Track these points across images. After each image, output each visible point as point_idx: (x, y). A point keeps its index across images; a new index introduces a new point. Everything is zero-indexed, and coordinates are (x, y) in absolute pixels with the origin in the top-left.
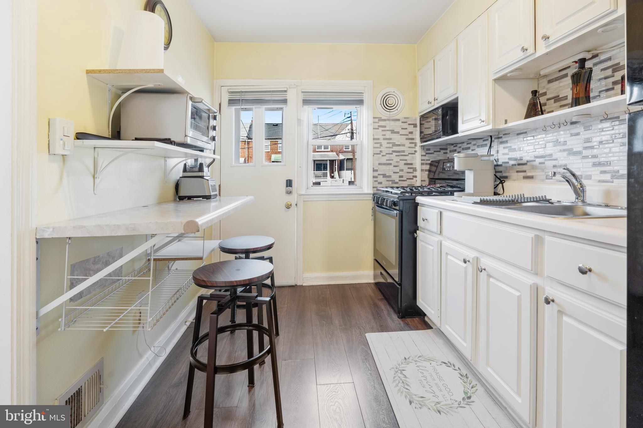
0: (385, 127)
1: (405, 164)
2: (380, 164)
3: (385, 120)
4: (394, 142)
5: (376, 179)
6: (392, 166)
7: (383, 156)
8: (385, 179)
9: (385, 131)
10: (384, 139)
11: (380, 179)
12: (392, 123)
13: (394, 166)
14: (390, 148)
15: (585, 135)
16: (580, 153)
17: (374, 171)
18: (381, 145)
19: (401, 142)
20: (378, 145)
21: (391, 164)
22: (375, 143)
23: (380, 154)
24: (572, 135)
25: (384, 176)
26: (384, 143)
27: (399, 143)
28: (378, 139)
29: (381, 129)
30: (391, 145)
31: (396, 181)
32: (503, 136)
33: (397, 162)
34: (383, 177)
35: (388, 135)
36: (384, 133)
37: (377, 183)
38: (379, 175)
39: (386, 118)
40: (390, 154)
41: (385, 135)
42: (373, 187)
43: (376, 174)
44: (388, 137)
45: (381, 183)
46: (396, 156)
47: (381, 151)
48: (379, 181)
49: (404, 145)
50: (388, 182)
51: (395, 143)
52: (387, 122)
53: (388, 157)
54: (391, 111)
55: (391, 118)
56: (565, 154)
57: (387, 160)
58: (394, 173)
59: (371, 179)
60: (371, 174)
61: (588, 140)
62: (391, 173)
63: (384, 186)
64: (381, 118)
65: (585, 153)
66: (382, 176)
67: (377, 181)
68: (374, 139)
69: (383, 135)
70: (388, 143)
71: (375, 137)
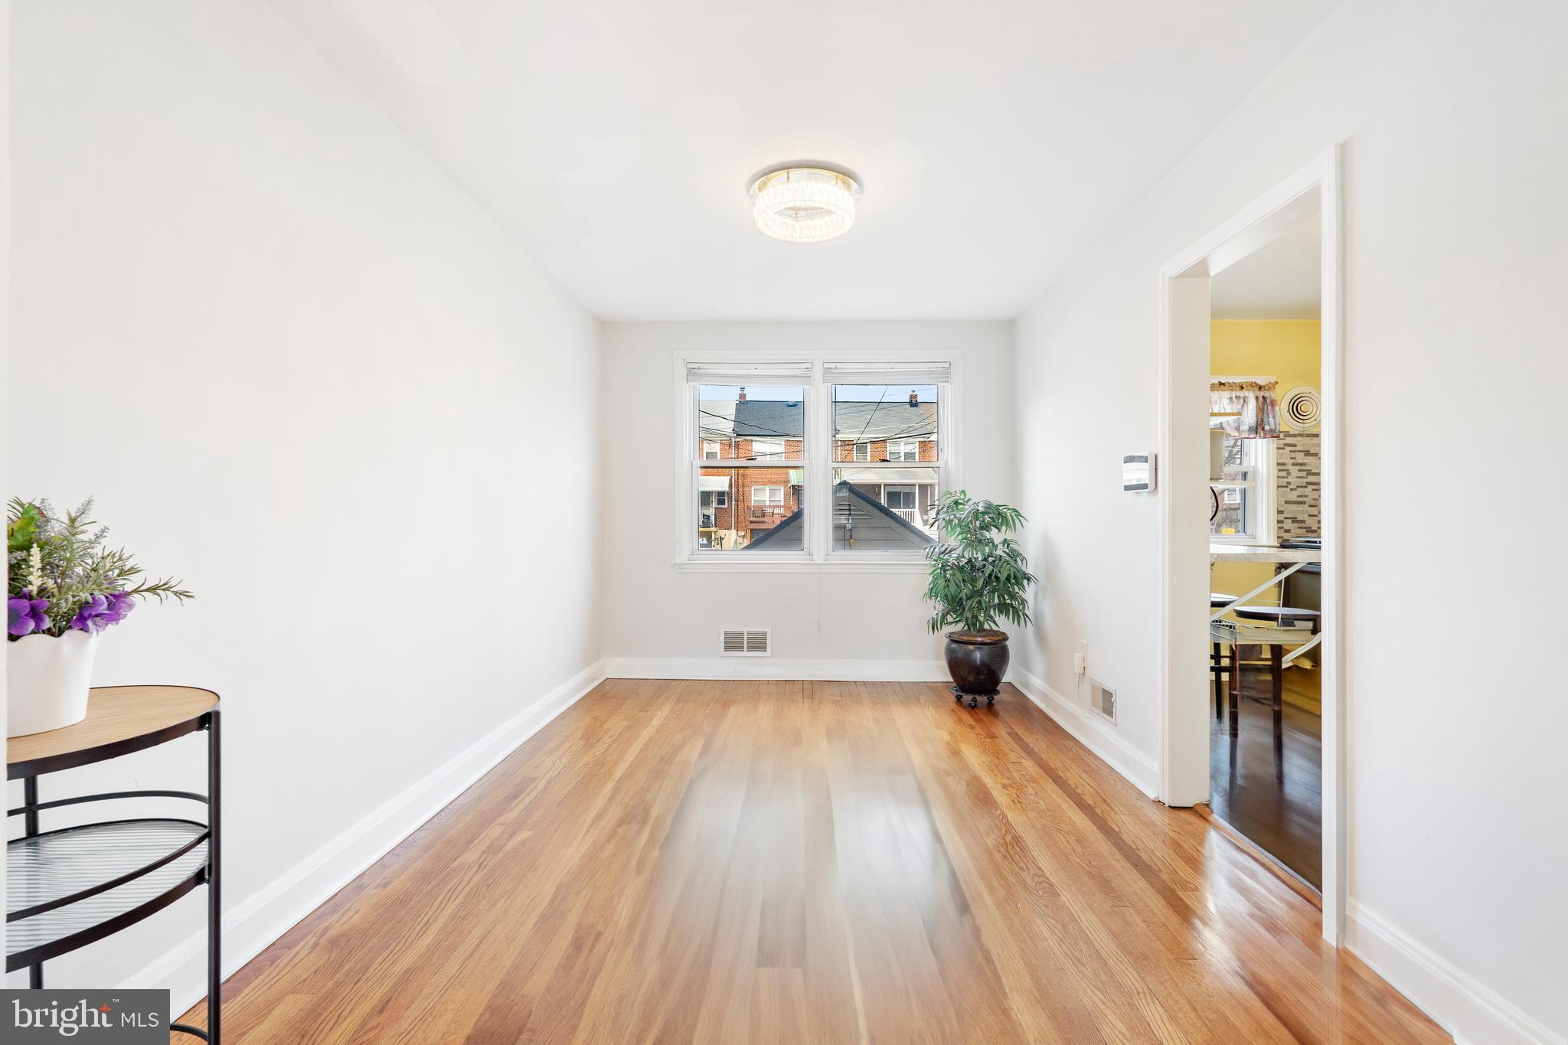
0: (1295, 446)
2: (1287, 502)
3: (1295, 436)
4: (1309, 468)
5: (1280, 525)
6: (1307, 505)
7: (1291, 490)
8: (1295, 525)
9: (1295, 451)
10: (1293, 464)
11: (1288, 524)
12: (1307, 440)
13: (1310, 506)
14: (1302, 477)
17: (1280, 512)
18: (1289, 474)
20: (1284, 474)
21: (1305, 503)
22: (1279, 470)
23: (1287, 487)
25: (1294, 520)
26: (1294, 470)
28: (1284, 464)
29: (1288, 449)
30: (1304, 474)
31: (1313, 528)
33: (1314, 499)
34: (1293, 522)
35: (1300, 458)
36: (1293, 455)
37: (1283, 530)
38: (1285, 518)
39: (1296, 433)
40: (1302, 487)
41: (1295, 458)
42: (1278, 537)
43: (1281, 517)
44: (1299, 461)
45: (1288, 531)
46: (1313, 490)
47: (1289, 483)
48: (1286, 528)
50: (1300, 530)
51: (1311, 470)
52: (1298, 438)
53: (1299, 491)
54: (1305, 421)
55: (1305, 433)
57: (1298, 496)
58: (1310, 516)
59: (1274, 525)
60: (1274, 517)
62: (1305, 517)
63: (1294, 535)
64: (1288, 432)
66: (1290, 520)
67: (1282, 528)
68: (1278, 464)
69: (1291, 458)
70: (1299, 471)
71: (1280, 461)
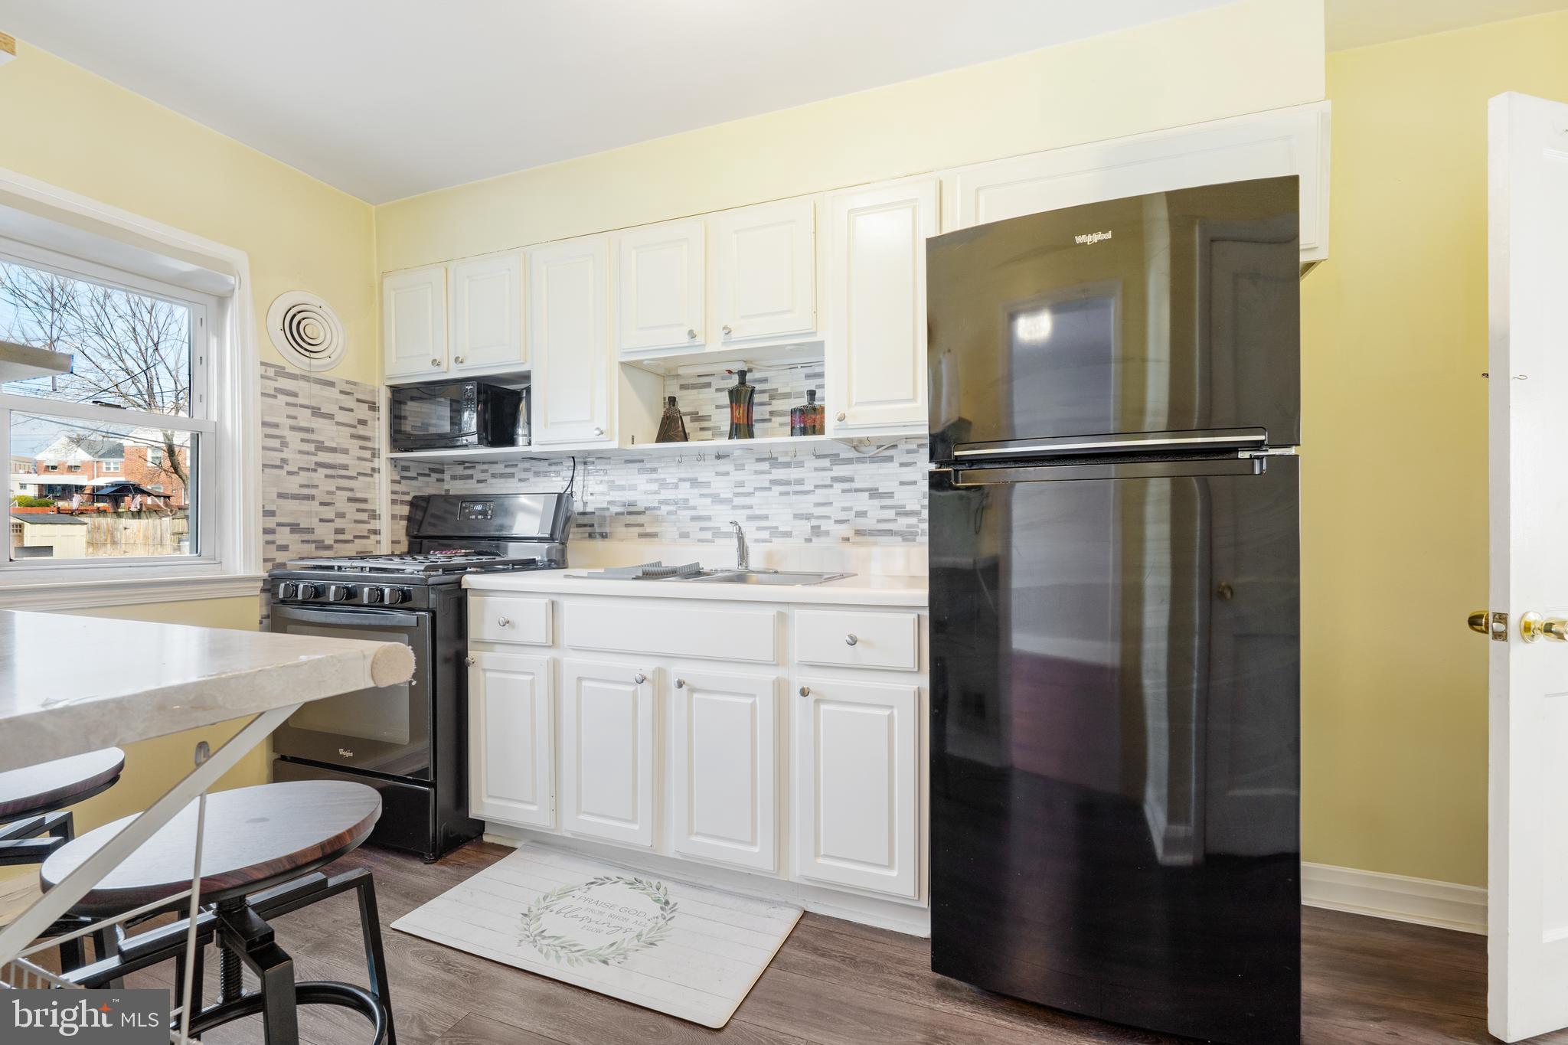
0: (296, 395)
1: (350, 500)
2: (281, 496)
3: (294, 377)
4: (321, 439)
5: (270, 537)
6: (316, 503)
7: (289, 473)
8: (297, 537)
9: (295, 405)
10: (293, 428)
11: (284, 536)
12: (316, 388)
13: (322, 504)
14: (307, 453)
15: (738, 476)
16: (728, 501)
17: (268, 513)
18: (284, 444)
19: (338, 443)
20: (276, 443)
21: (312, 498)
22: (267, 436)
23: (281, 467)
24: (717, 474)
25: (295, 528)
26: (294, 439)
27: (334, 445)
28: (276, 426)
29: (283, 399)
30: (311, 447)
31: (327, 542)
32: (596, 461)
33: (329, 493)
34: (292, 531)
35: (305, 418)
36: (292, 411)
37: (274, 547)
38: (279, 525)
39: (297, 372)
40: (308, 470)
41: (295, 418)
42: (265, 560)
43: (271, 523)
44: (303, 424)
45: (284, 548)
46: (327, 476)
47: (284, 461)
48: (279, 542)
49: (345, 451)
50: (306, 546)
51: (323, 442)
52: (302, 383)
53: (304, 477)
54: (313, 355)
55: (313, 375)
56: (709, 500)
57: (302, 486)
58: (321, 520)
59: (258, 539)
60: (258, 522)
61: (741, 484)
62: (314, 523)
63: (294, 556)
64: (284, 368)
65: (737, 501)
66: (288, 528)
67: (273, 542)
68: (264, 424)
69: (289, 417)
70: (303, 440)
71: (268, 419)
